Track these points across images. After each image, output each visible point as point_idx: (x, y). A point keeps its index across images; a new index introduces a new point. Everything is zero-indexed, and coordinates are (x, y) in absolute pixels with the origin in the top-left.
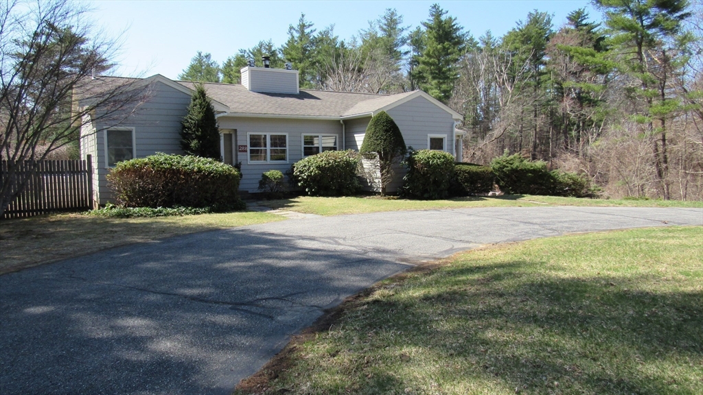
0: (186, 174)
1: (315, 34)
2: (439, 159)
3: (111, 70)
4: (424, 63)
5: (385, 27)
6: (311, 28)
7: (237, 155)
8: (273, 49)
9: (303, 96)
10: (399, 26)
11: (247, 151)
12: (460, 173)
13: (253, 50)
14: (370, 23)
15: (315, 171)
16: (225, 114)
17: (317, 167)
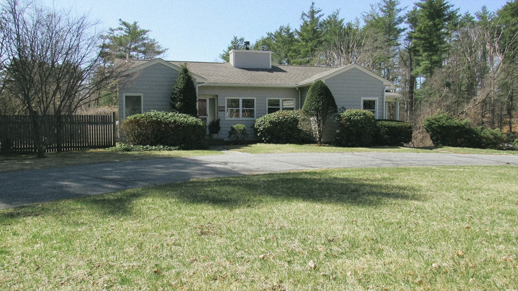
0: (166, 124)
1: (325, 18)
2: (359, 116)
3: (162, 55)
4: (416, 38)
5: (384, 9)
6: (320, 13)
7: (218, 113)
8: (291, 31)
9: (274, 69)
10: (398, 7)
11: (224, 111)
12: (382, 127)
13: (275, 34)
14: (372, 6)
15: (267, 125)
16: (204, 84)
17: (270, 122)
